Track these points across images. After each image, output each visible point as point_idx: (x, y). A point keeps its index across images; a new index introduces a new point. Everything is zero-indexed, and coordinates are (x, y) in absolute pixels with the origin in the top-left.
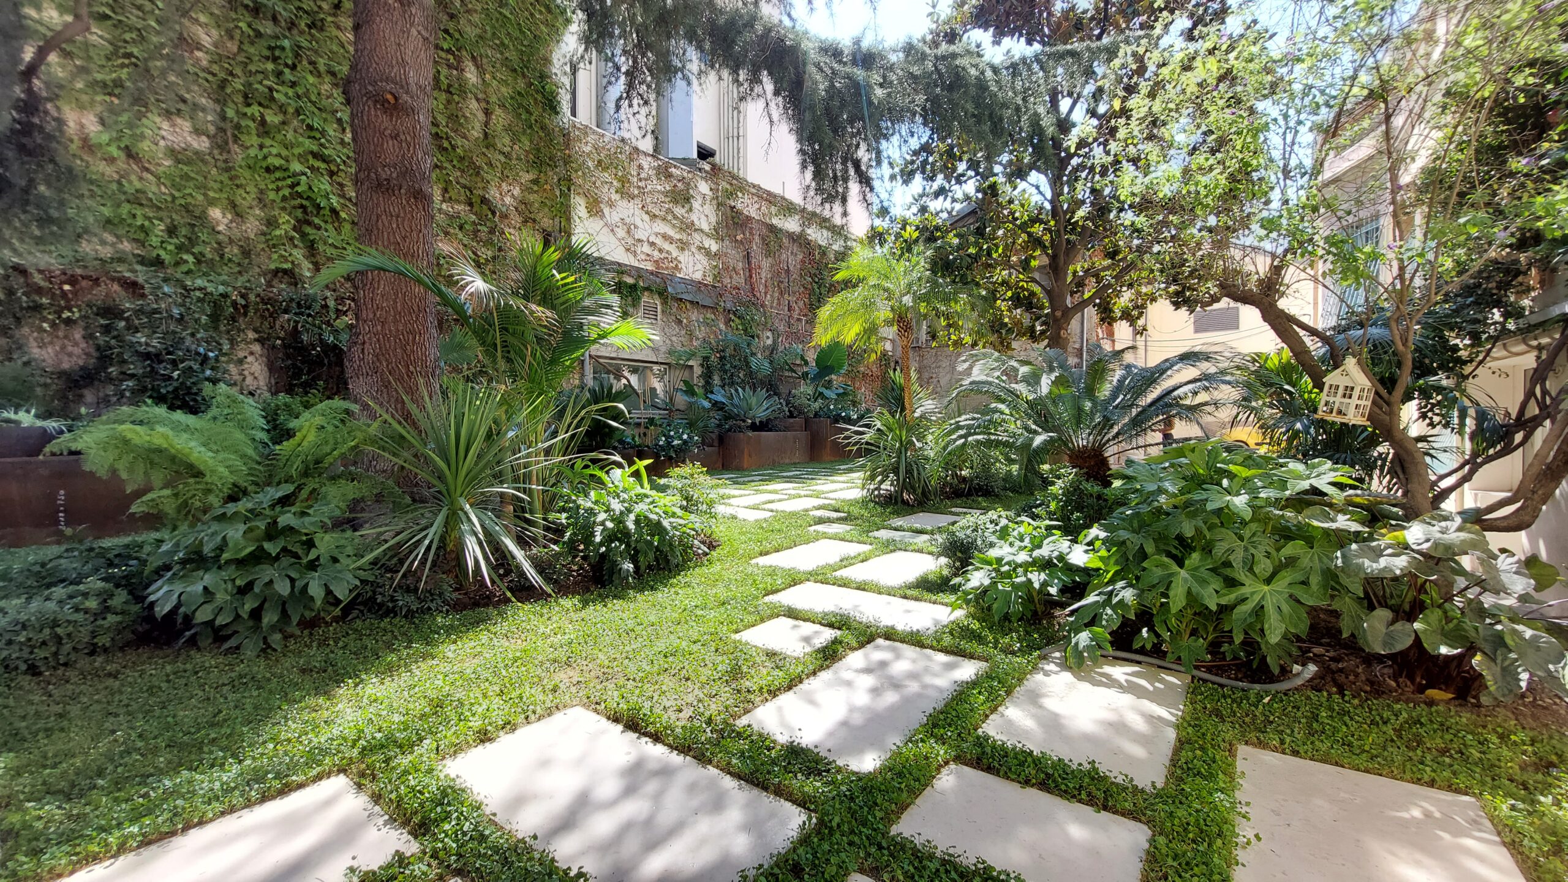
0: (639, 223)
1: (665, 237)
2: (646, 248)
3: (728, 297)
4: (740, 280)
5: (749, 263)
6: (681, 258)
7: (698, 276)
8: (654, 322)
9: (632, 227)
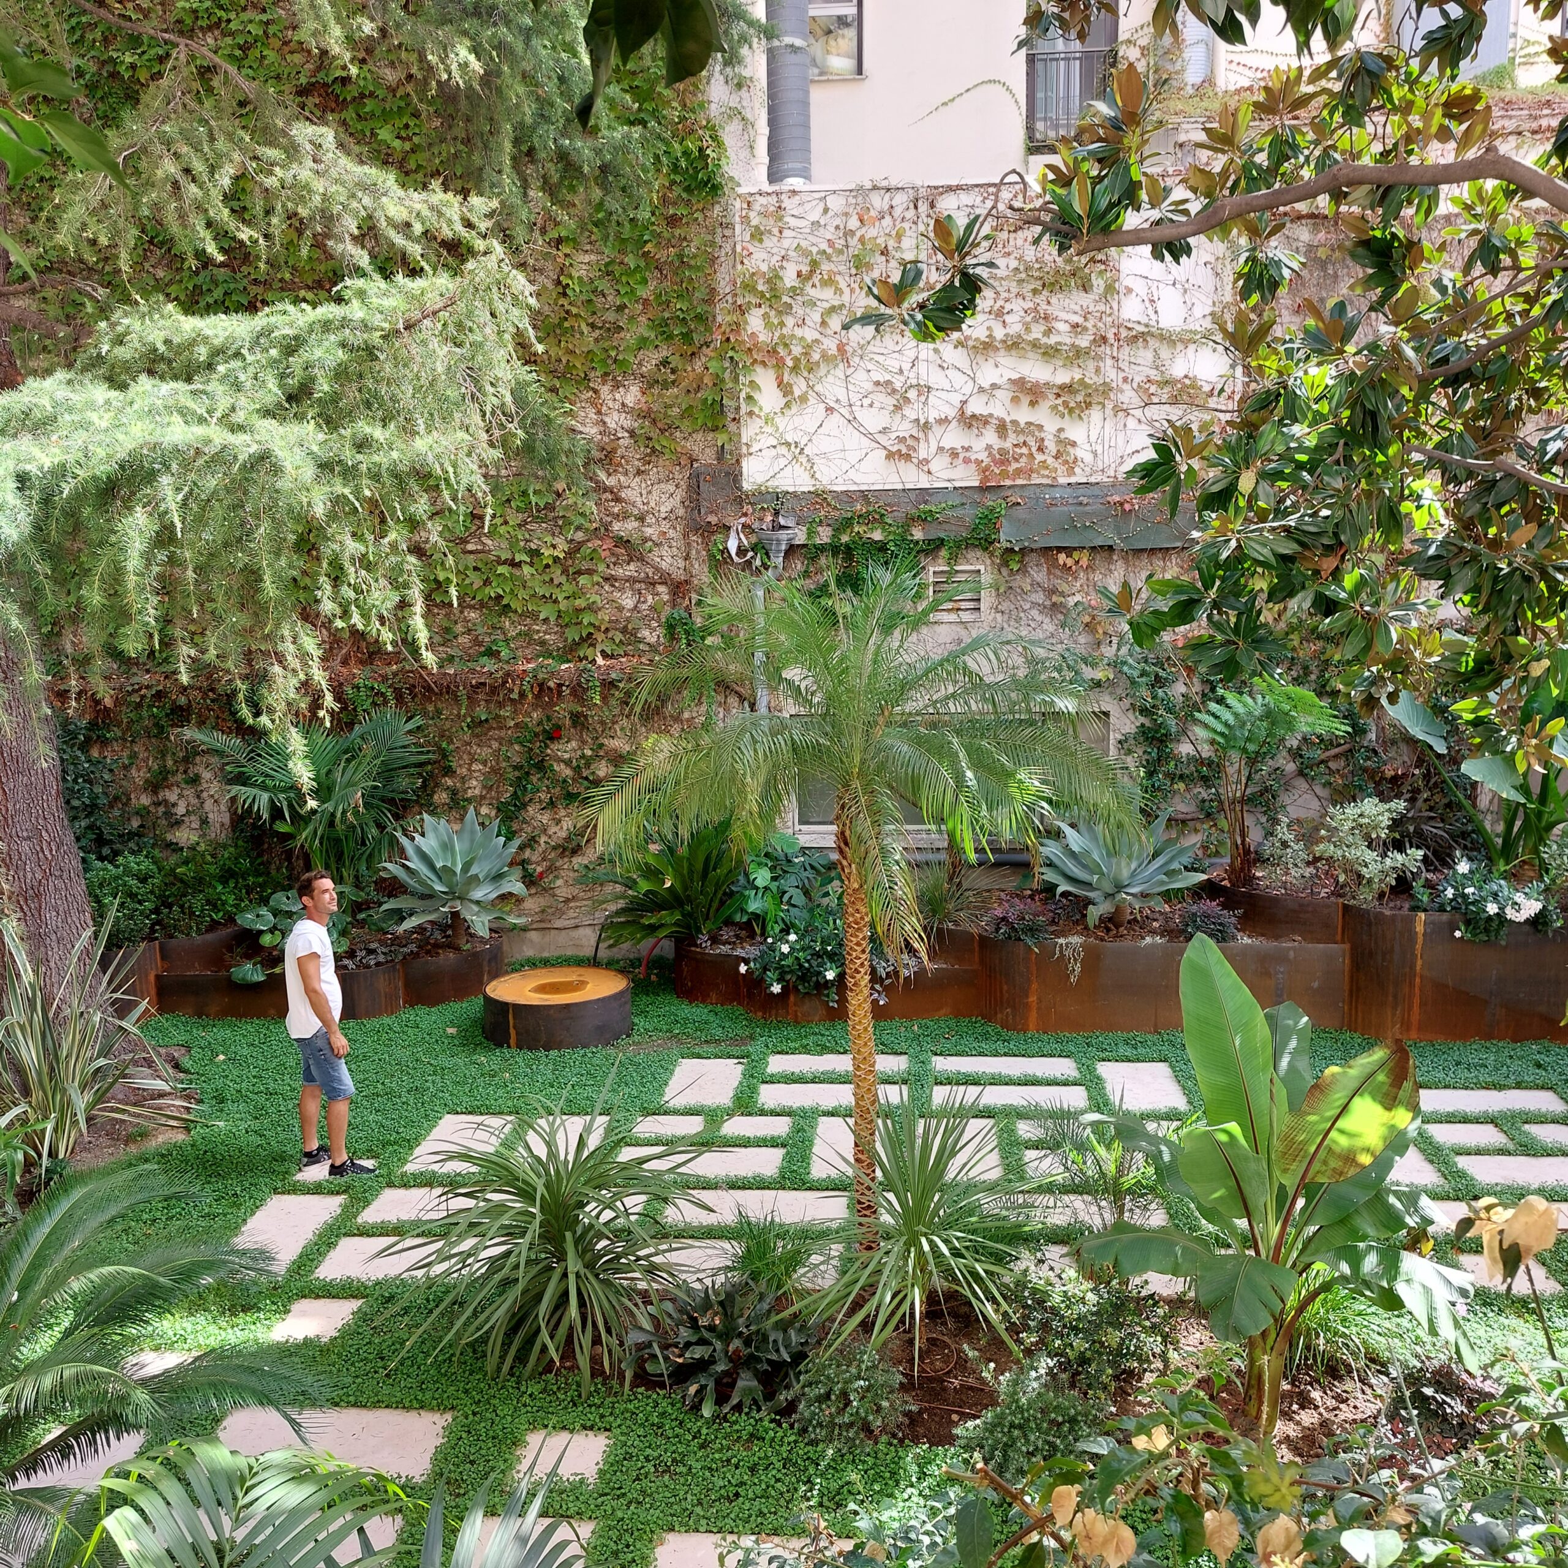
0: (930, 376)
6: (1074, 433)
8: (966, 616)
9: (912, 394)
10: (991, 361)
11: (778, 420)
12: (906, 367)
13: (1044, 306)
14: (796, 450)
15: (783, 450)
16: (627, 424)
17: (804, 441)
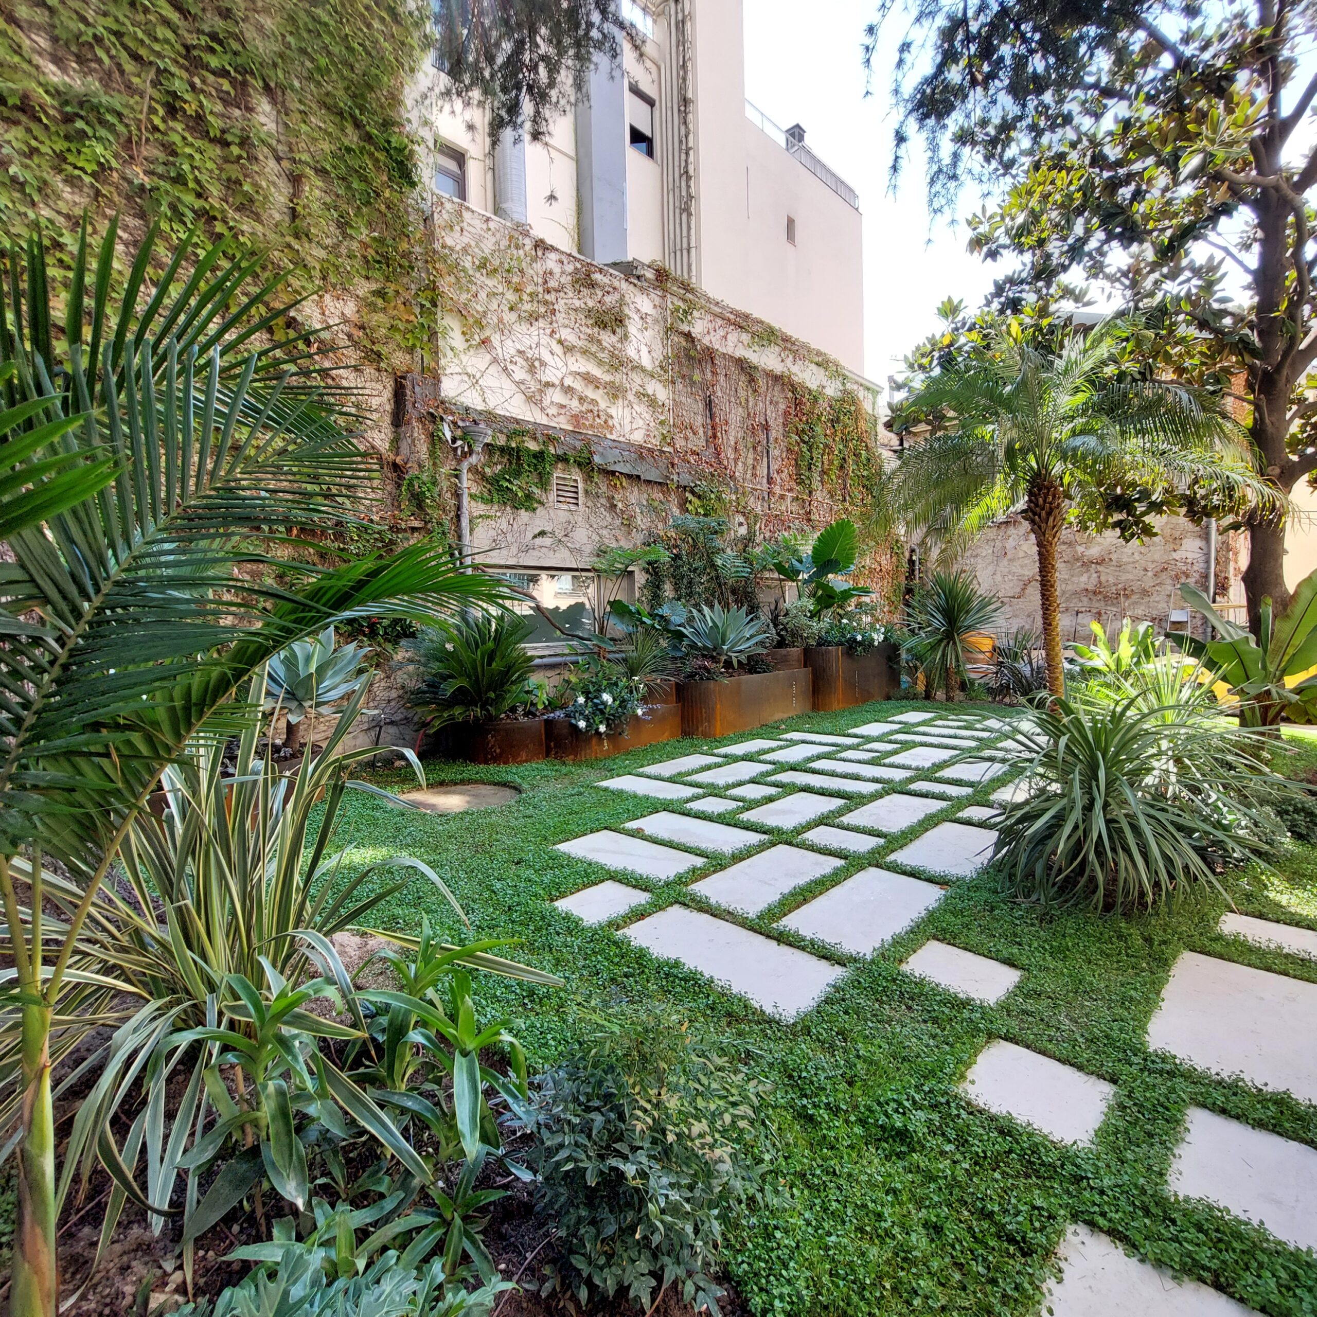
0: (547, 357)
1: (588, 378)
2: (557, 396)
3: (682, 468)
4: (698, 442)
5: (712, 417)
6: (613, 411)
7: (638, 437)
8: (573, 508)
9: (537, 364)
10: (574, 358)
11: (462, 356)
12: (534, 346)
13: (596, 335)
14: (474, 381)
15: (466, 378)
16: (347, 329)
17: (478, 375)
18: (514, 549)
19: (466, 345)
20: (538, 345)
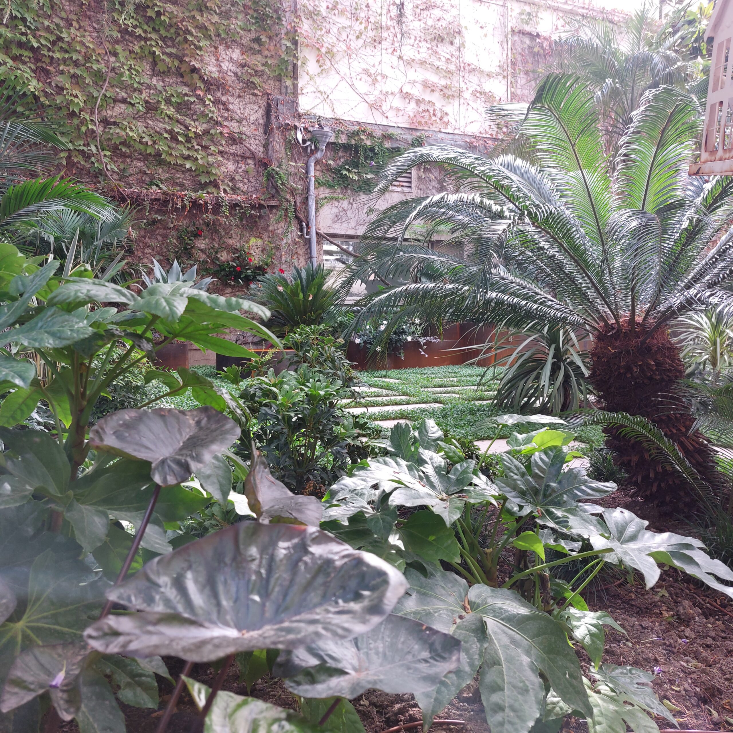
0: (387, 71)
1: (426, 85)
2: (397, 102)
6: (448, 109)
8: (406, 190)
9: (379, 78)
10: (413, 69)
11: (316, 79)
12: (377, 64)
13: (435, 48)
14: (325, 97)
15: (319, 95)
16: (234, 69)
17: (329, 92)
18: (353, 223)
19: (319, 70)
20: (380, 62)
